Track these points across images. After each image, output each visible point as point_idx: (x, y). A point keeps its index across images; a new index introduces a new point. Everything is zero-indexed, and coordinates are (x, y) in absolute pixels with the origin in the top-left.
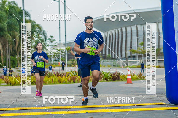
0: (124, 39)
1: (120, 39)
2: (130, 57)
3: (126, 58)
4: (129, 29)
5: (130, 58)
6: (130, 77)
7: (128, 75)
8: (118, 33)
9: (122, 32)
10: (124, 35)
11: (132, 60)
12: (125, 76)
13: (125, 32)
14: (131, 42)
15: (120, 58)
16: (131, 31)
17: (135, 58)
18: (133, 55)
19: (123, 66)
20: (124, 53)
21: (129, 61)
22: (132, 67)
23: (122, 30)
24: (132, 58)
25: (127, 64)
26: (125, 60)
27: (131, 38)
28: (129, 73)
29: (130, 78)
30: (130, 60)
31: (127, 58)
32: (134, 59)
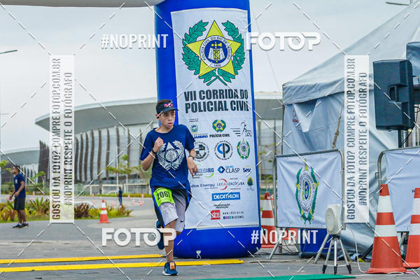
0: (96, 149)
1: (90, 150)
2: (105, 179)
3: (98, 181)
4: (104, 133)
5: (106, 181)
6: (105, 212)
7: (103, 209)
8: (87, 139)
9: (93, 137)
10: (97, 142)
11: (108, 183)
12: (96, 210)
13: (98, 138)
14: (108, 154)
15: (89, 180)
16: (108, 136)
17: (114, 181)
18: (111, 175)
19: (95, 194)
20: (95, 172)
21: (103, 185)
22: (109, 196)
23: (92, 134)
24: (110, 181)
25: (101, 191)
26: (97, 184)
27: (108, 149)
28: (104, 206)
29: (105, 215)
30: (106, 183)
31: (100, 181)
32: (112, 183)
